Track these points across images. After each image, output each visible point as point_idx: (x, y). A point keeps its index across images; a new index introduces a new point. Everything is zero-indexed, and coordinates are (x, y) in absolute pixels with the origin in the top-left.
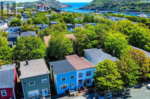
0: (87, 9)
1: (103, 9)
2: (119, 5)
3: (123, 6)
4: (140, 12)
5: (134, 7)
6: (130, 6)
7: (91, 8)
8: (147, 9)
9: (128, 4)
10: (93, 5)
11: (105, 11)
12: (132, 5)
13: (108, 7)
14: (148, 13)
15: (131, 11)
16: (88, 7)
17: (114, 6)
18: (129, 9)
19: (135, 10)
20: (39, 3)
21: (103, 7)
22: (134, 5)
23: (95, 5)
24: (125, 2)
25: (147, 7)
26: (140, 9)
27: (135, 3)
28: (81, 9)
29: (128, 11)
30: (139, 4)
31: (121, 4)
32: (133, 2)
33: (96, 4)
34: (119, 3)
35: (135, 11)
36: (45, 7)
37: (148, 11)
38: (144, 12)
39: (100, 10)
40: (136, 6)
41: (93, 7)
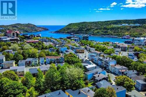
0: (63, 32)
1: (78, 32)
2: (92, 29)
3: (97, 29)
4: (112, 35)
5: (106, 31)
6: (103, 30)
7: (66, 32)
8: (118, 32)
9: (101, 28)
10: (68, 29)
11: (80, 34)
12: (105, 28)
13: (83, 31)
14: (120, 36)
15: (104, 34)
16: (64, 30)
17: (88, 30)
18: (102, 33)
19: (108, 33)
20: (13, 27)
21: (78, 31)
22: (106, 28)
23: (70, 29)
24: (98, 26)
25: (118, 31)
26: (113, 33)
27: (107, 27)
28: (57, 32)
29: (102, 34)
30: (110, 28)
31: (94, 27)
32: (105, 26)
33: (71, 27)
34: (93, 27)
35: (108, 35)
36: (14, 34)
37: (120, 35)
38: (116, 35)
39: (75, 33)
40: (108, 30)
41: (69, 30)
